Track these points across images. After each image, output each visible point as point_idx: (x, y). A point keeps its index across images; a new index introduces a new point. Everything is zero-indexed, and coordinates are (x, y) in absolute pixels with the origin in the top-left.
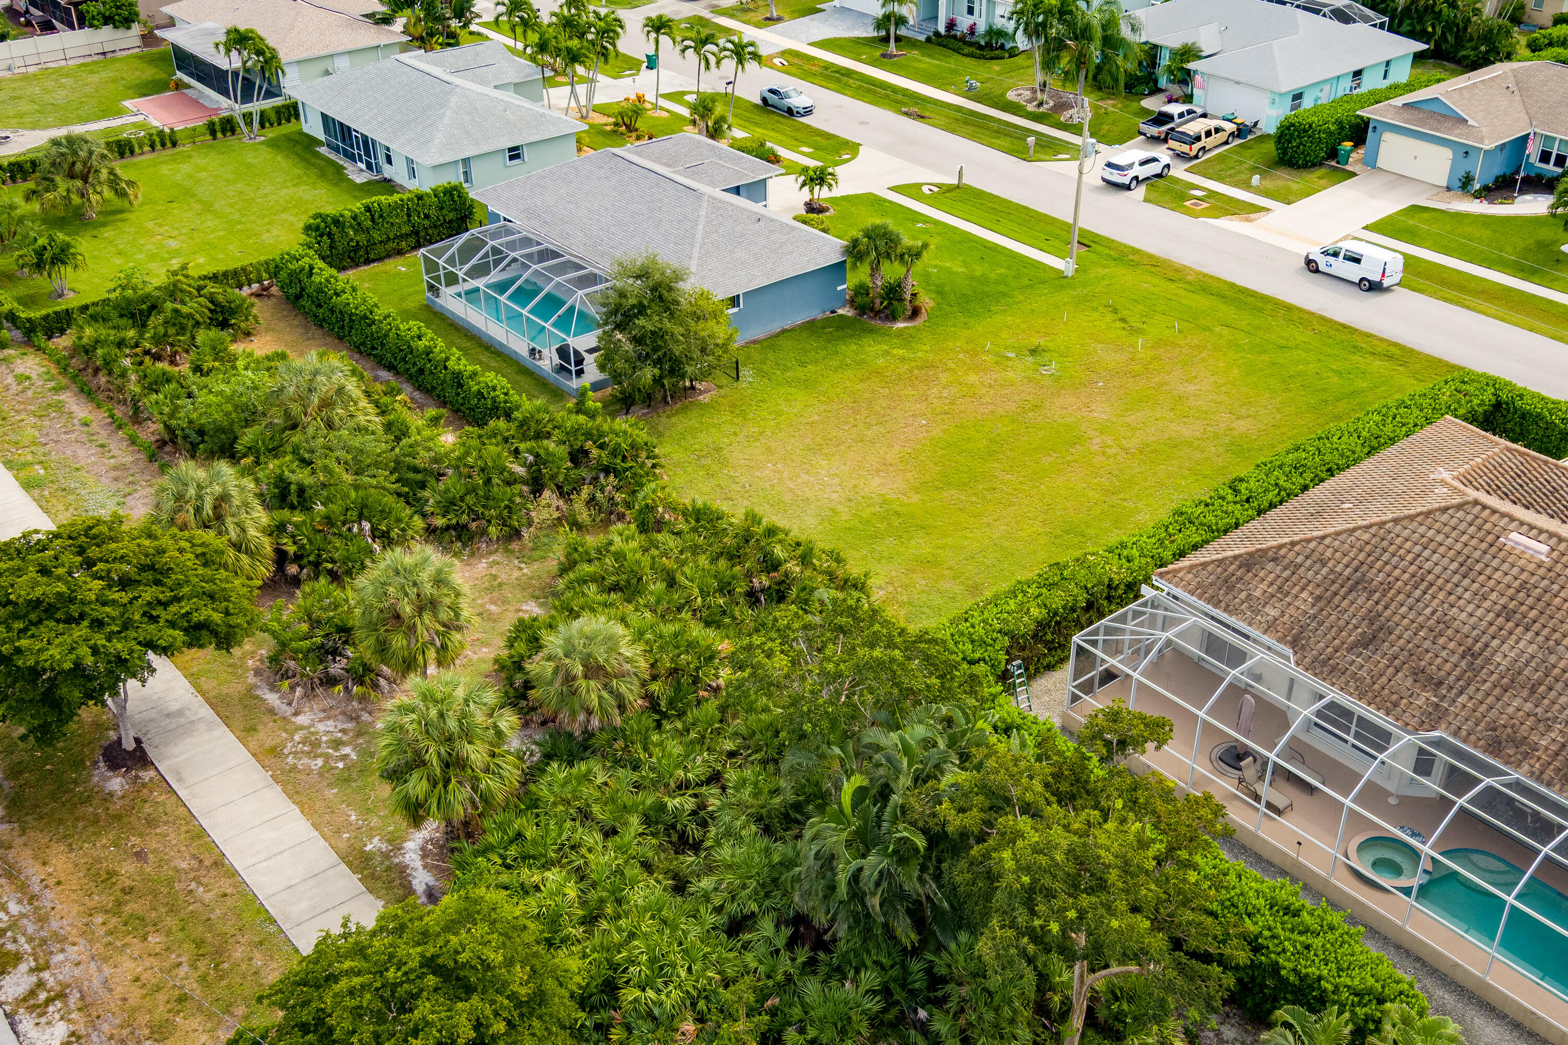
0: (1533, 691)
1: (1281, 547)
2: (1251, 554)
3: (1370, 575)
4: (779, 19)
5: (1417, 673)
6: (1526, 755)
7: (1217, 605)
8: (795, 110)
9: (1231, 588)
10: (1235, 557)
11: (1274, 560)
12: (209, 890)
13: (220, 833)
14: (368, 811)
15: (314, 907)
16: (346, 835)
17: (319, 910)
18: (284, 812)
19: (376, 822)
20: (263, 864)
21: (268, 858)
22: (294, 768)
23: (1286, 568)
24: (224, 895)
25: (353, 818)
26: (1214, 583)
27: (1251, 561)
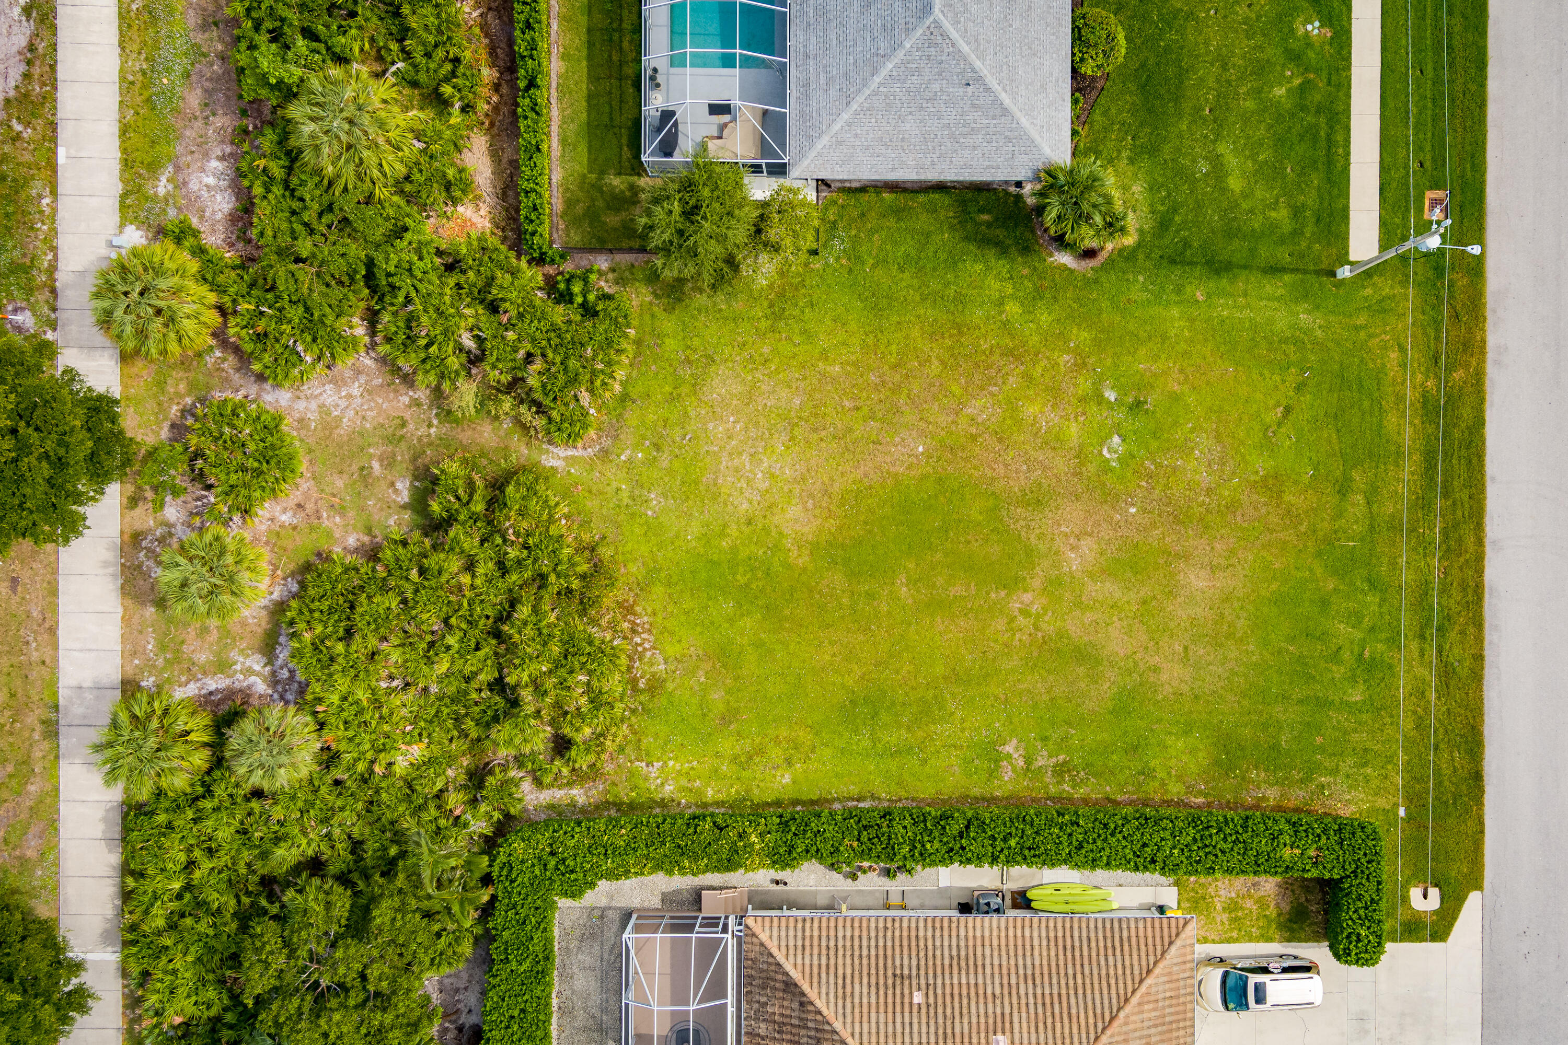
2: (796, 986)
12: (37, 650)
13: (65, 603)
14: (162, 647)
15: (85, 717)
16: (137, 662)
17: (86, 722)
18: (111, 610)
19: (160, 662)
20: (76, 654)
21: (81, 650)
22: (140, 566)
23: (801, 1019)
24: (44, 662)
25: (150, 647)
26: (762, 971)
27: (790, 987)
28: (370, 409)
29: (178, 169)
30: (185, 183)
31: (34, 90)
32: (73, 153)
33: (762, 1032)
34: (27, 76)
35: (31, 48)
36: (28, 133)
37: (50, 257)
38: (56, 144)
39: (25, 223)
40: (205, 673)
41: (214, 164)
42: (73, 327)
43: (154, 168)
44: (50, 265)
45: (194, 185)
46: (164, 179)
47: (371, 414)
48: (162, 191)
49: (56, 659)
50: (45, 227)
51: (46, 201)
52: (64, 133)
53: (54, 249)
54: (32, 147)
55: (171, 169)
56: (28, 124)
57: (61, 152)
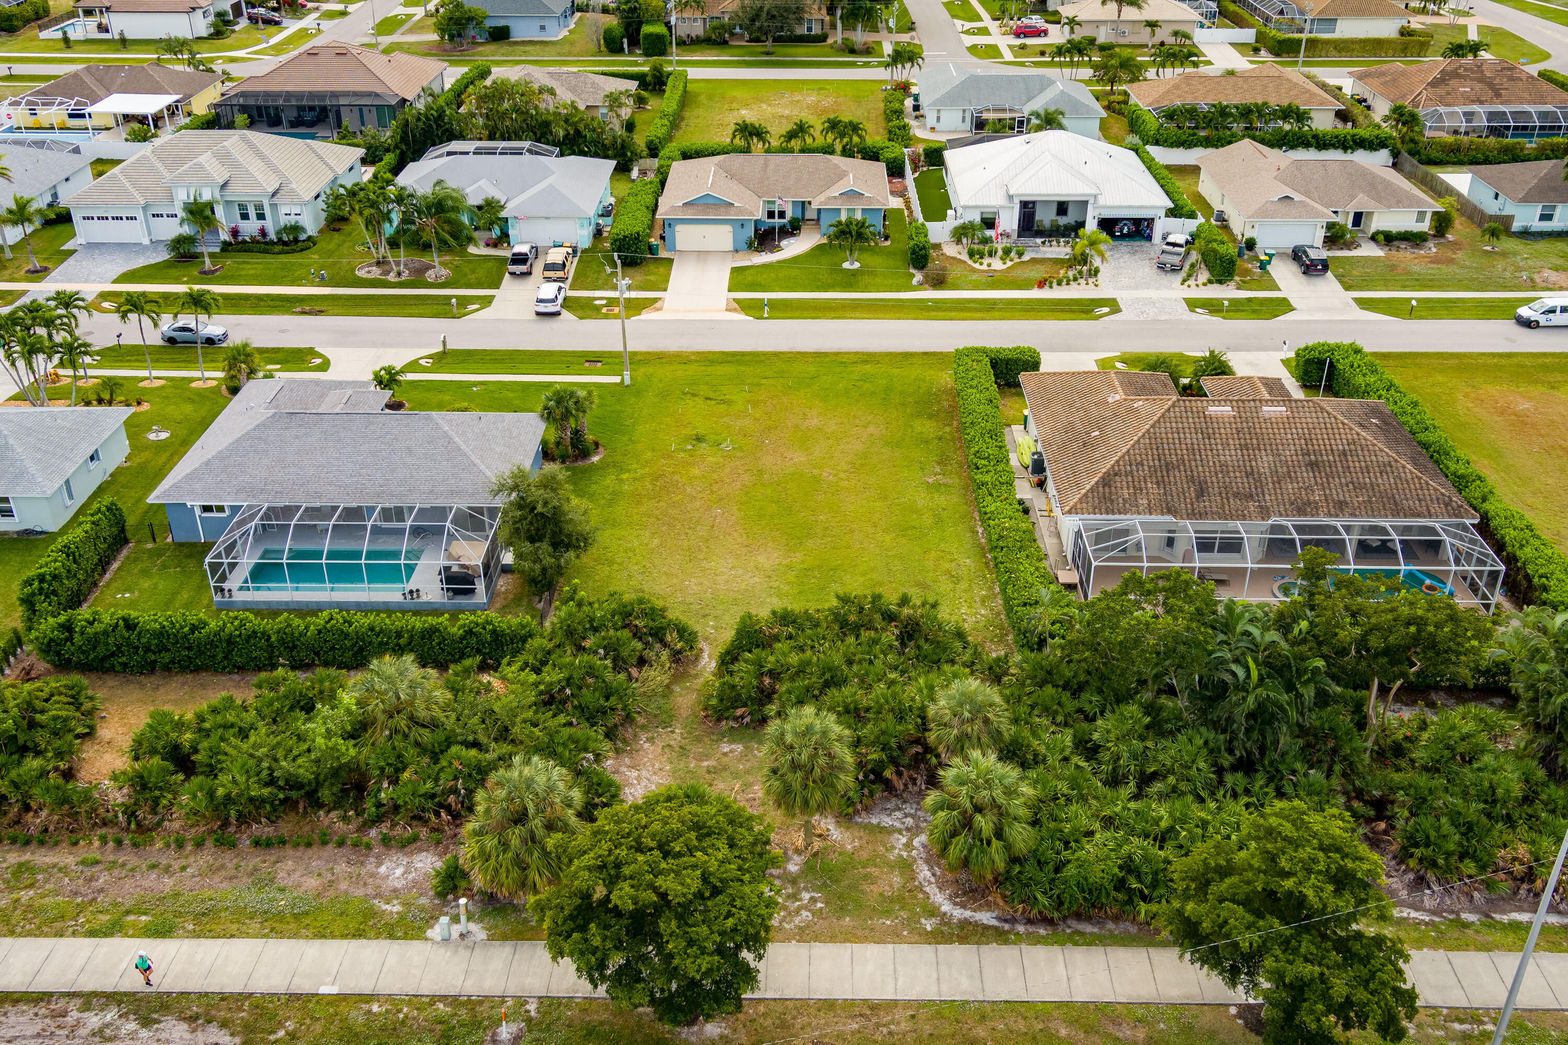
0: (1290, 477)
1: (1113, 466)
2: (1103, 478)
3: (1168, 459)
4: (45, 270)
5: (1236, 495)
6: (1317, 509)
7: (1113, 513)
8: (216, 339)
9: (1112, 501)
10: (1097, 483)
11: (1116, 475)
12: (898, 1023)
13: (841, 992)
14: (887, 913)
15: (972, 976)
16: (905, 933)
17: (977, 975)
18: (849, 951)
19: (903, 914)
20: (900, 983)
21: (896, 979)
22: (800, 928)
23: (1126, 476)
24: (913, 1017)
25: (888, 922)
26: (1100, 502)
27: (1106, 481)
28: (653, 765)
29: (378, 895)
30: (395, 890)
31: (242, 1018)
32: (329, 979)
33: (1145, 502)
34: (224, 1025)
35: (192, 1019)
36: (290, 1025)
37: (441, 1006)
38: (313, 995)
39: (395, 1029)
40: (914, 879)
41: (383, 869)
42: (527, 982)
43: (371, 914)
44: (450, 1005)
45: (399, 884)
46: (388, 907)
47: (657, 766)
48: (397, 908)
49: (908, 1004)
50: (405, 1010)
51: (375, 1008)
52: (304, 986)
53: (434, 999)
54: (308, 1021)
55: (376, 901)
56: (281, 1025)
57: (323, 990)
